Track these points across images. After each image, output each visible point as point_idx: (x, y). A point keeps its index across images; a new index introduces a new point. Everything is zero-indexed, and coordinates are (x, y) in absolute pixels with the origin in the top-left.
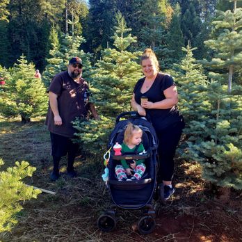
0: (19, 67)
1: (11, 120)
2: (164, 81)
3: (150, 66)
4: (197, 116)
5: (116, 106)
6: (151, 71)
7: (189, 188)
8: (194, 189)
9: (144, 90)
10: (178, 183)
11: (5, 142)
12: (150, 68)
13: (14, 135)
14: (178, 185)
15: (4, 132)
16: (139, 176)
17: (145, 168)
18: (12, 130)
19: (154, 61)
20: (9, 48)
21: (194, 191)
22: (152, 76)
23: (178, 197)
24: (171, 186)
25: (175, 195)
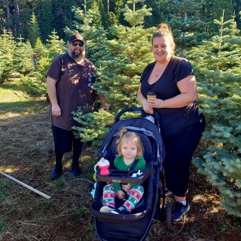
0: (50, 43)
1: (37, 99)
2: (178, 69)
3: (164, 46)
4: (223, 117)
5: (121, 97)
6: (164, 53)
7: (210, 203)
8: (216, 206)
9: (153, 80)
10: (197, 194)
11: (23, 125)
12: (163, 49)
13: (34, 117)
14: (197, 198)
15: (26, 113)
16: (132, 206)
17: (141, 194)
18: (35, 110)
19: (169, 39)
20: (53, 22)
21: (215, 210)
22: (164, 61)
23: (192, 219)
24: (184, 203)
25: (189, 215)
